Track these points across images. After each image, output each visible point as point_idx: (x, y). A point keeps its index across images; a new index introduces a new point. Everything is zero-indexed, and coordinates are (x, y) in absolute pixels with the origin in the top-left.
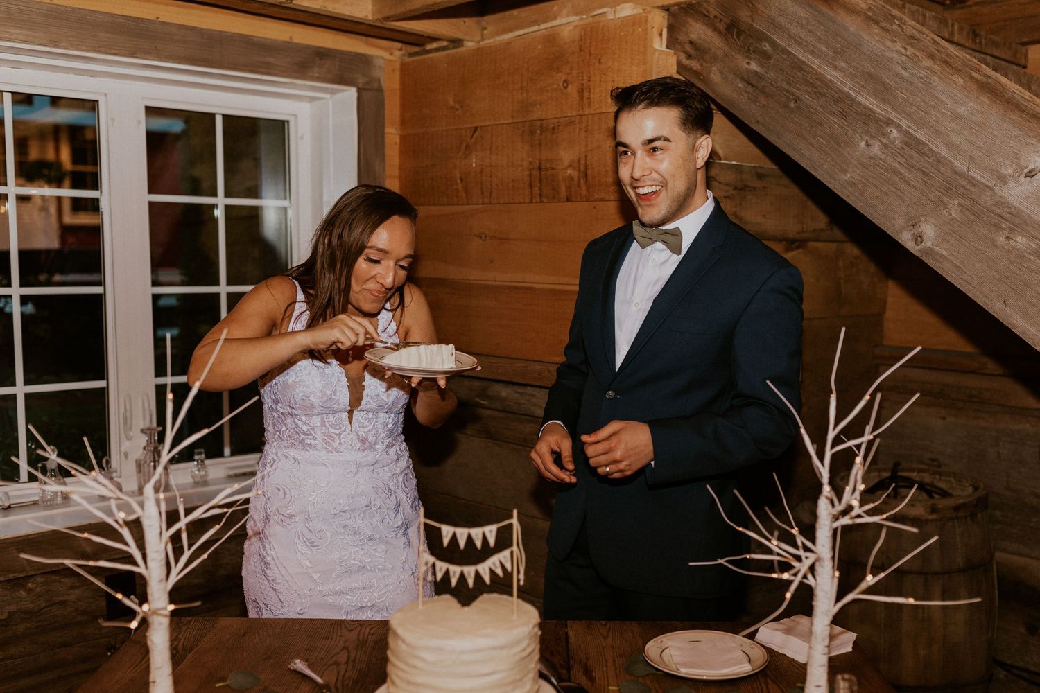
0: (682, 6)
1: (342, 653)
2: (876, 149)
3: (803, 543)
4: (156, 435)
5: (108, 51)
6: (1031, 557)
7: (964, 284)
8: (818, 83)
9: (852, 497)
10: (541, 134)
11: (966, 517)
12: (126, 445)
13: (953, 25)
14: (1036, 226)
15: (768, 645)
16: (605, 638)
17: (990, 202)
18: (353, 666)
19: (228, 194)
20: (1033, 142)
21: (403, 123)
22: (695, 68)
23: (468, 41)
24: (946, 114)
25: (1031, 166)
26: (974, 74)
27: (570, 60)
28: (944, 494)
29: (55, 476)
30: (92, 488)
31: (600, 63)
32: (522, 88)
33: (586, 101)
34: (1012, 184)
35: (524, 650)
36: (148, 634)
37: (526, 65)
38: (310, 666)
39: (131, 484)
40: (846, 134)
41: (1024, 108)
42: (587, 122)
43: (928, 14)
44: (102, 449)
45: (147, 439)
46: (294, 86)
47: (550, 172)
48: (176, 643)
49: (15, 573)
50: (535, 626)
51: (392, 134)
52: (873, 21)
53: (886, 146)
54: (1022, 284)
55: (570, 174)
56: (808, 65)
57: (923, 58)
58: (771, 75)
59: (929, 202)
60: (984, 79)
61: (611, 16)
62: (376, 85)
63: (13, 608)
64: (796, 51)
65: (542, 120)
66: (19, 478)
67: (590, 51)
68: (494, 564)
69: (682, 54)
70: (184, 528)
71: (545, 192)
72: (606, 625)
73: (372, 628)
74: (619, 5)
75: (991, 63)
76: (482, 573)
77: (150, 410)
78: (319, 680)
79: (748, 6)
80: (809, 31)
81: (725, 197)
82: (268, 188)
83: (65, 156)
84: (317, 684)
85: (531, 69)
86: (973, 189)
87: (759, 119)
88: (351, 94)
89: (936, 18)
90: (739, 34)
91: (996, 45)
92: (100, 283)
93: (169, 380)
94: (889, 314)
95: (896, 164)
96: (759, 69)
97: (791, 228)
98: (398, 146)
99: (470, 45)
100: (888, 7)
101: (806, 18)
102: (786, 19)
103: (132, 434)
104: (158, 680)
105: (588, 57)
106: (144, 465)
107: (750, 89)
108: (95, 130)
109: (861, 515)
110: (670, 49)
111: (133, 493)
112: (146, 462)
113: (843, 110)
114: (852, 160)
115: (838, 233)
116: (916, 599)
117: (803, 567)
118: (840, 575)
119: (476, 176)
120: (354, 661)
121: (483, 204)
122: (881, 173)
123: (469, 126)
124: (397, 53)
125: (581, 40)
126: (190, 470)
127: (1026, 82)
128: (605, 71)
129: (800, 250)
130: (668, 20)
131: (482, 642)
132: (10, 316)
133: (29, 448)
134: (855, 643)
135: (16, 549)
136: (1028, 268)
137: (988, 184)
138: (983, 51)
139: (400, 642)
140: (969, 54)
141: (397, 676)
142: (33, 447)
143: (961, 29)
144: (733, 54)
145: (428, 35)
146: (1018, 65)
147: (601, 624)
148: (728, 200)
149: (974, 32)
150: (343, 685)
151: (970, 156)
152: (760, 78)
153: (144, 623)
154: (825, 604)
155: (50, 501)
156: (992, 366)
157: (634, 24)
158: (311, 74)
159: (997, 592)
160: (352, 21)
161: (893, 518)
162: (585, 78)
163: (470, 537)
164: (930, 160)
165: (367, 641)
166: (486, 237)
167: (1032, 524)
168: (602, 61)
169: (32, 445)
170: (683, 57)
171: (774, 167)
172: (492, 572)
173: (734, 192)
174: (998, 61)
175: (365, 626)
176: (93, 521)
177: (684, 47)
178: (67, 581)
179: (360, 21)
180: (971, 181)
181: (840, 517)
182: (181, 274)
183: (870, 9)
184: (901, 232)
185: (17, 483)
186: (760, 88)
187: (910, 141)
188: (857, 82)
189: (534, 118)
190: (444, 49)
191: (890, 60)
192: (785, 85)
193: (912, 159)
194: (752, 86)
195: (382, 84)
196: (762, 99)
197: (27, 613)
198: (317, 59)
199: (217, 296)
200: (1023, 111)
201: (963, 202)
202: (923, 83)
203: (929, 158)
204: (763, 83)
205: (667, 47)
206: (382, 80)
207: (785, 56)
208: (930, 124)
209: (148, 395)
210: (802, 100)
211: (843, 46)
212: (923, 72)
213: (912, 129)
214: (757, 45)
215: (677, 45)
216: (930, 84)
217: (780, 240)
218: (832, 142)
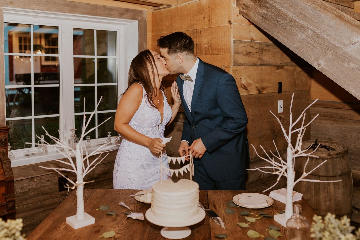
2: (304, 36)
3: (283, 163)
4: (75, 131)
5: (63, 12)
7: (335, 79)
8: (285, 16)
9: (298, 147)
10: (196, 34)
11: (340, 157)
12: (65, 135)
14: (357, 60)
15: (273, 198)
16: (220, 196)
17: (341, 53)
19: (98, 55)
20: (355, 33)
21: (153, 31)
22: (245, 12)
23: (173, 5)
24: (326, 25)
25: (354, 41)
26: (334, 12)
27: (205, 10)
28: (333, 150)
31: (215, 11)
32: (190, 19)
33: (211, 23)
34: (348, 47)
36: (77, 192)
37: (191, 12)
38: (126, 204)
40: (294, 32)
41: (351, 23)
42: (211, 30)
45: (72, 133)
46: (119, 21)
47: (200, 46)
50: (197, 189)
51: (149, 35)
53: (307, 36)
54: (353, 79)
55: (206, 46)
56: (281, 11)
57: (318, 8)
58: (269, 14)
59: (322, 53)
60: (338, 14)
62: (144, 20)
63: (30, 187)
64: (277, 6)
65: (197, 29)
68: (184, 169)
69: (241, 8)
70: (88, 158)
71: (198, 52)
72: (220, 191)
76: (180, 172)
77: (73, 124)
81: (256, 52)
82: (110, 53)
83: (43, 43)
84: (128, 209)
85: (193, 13)
86: (335, 49)
87: (266, 28)
88: (136, 22)
90: (259, 1)
91: (344, 2)
92: (58, 83)
93: (79, 114)
94: (312, 90)
95: (310, 41)
96: (265, 12)
97: (278, 62)
98: (151, 39)
99: (173, 6)
103: (67, 131)
104: (80, 206)
105: (211, 9)
106: (71, 141)
107: (263, 18)
108: (58, 35)
109: (302, 153)
113: (293, 24)
114: (297, 40)
115: (293, 64)
116: (320, 180)
117: (283, 170)
122: (306, 44)
124: (151, 10)
125: (209, 4)
126: (85, 143)
127: (352, 14)
128: (216, 14)
135: (31, 168)
137: (340, 47)
139: (155, 194)
144: (257, 7)
145: (160, 4)
146: (351, 8)
148: (257, 53)
151: (335, 38)
152: (266, 15)
154: (291, 183)
155: (42, 153)
158: (124, 17)
160: (137, 0)
162: (210, 16)
164: (322, 40)
169: (36, 135)
171: (271, 43)
172: (184, 171)
173: (259, 51)
177: (241, 6)
178: (47, 179)
180: (335, 46)
182: (82, 80)
184: (313, 63)
185: (31, 147)
186: (266, 18)
187: (315, 34)
188: (297, 16)
189: (194, 29)
190: (166, 8)
191: (307, 8)
192: (274, 17)
193: (316, 39)
194: (264, 17)
195: (146, 19)
196: (267, 22)
197: (34, 189)
198: (126, 12)
199: (94, 87)
200: (351, 24)
201: (333, 53)
202: (318, 15)
203: (321, 39)
204: (267, 16)
205: (236, 6)
206: (146, 18)
207: (274, 8)
208: (321, 28)
209: (72, 119)
210: (279, 22)
211: (292, 4)
212: (318, 12)
213: (316, 30)
214: (265, 5)
215: (239, 5)
216: (320, 16)
217: (275, 66)
218: (290, 35)
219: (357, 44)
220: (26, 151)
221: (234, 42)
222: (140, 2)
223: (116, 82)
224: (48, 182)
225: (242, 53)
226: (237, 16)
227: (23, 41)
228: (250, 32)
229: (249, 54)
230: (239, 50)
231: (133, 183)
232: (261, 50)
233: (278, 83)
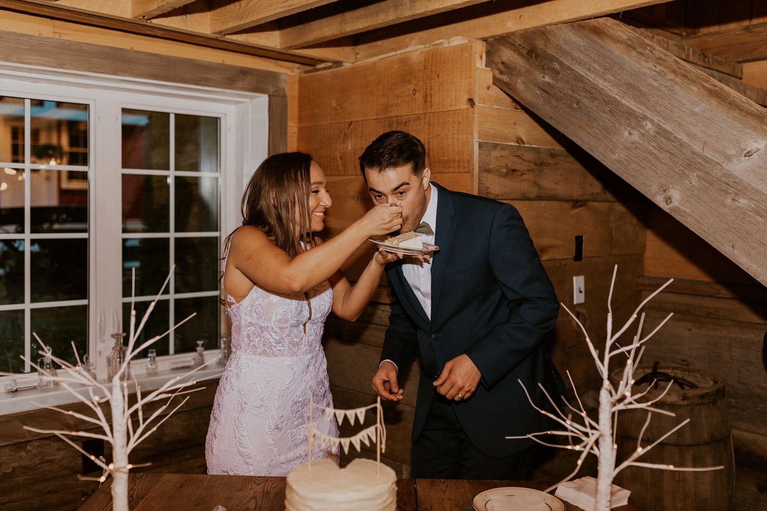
0: (497, 38)
1: (251, 501)
2: (636, 136)
3: (590, 424)
4: (122, 339)
5: (97, 71)
6: (760, 434)
7: (703, 233)
8: (593, 90)
9: (625, 389)
10: (397, 126)
11: (709, 403)
12: (100, 346)
13: (688, 50)
14: (753, 191)
15: (565, 499)
16: (444, 492)
17: (719, 175)
19: (177, 169)
20: (749, 132)
21: (300, 119)
22: (505, 81)
23: (346, 62)
24: (685, 112)
25: (749, 149)
26: (704, 84)
27: (417, 75)
28: (692, 386)
29: (49, 368)
30: (76, 378)
31: (438, 77)
32: (384, 94)
33: (428, 104)
34: (735, 161)
35: (385, 501)
36: (112, 486)
37: (386, 79)
39: (103, 375)
40: (614, 126)
41: (742, 108)
42: (430, 118)
43: (671, 42)
44: (84, 348)
45: (115, 342)
46: (225, 94)
48: (132, 492)
49: (18, 439)
50: (393, 484)
52: (632, 47)
53: (643, 135)
54: (745, 233)
56: (586, 79)
57: (669, 73)
58: (560, 85)
59: (675, 174)
60: (712, 88)
61: (446, 45)
62: (282, 93)
63: (15, 464)
64: (577, 68)
65: (398, 117)
66: (24, 369)
67: (431, 69)
68: (363, 437)
69: (496, 71)
70: (140, 408)
72: (444, 482)
73: (274, 483)
74: (452, 37)
75: (717, 76)
76: (354, 443)
77: (118, 321)
79: (543, 38)
80: (586, 55)
81: (528, 170)
82: (205, 164)
83: (65, 141)
85: (390, 82)
86: (707, 165)
87: (551, 115)
88: (264, 99)
89: (675, 45)
90: (536, 57)
91: (720, 63)
92: (85, 231)
93: (133, 299)
94: (648, 253)
95: (651, 148)
96: (551, 81)
97: (576, 193)
98: (296, 135)
99: (347, 65)
100: (642, 38)
101: (584, 46)
102: (570, 46)
103: (104, 338)
105: (430, 73)
106: (112, 361)
107: (545, 95)
108: (86, 123)
109: (631, 402)
110: (488, 67)
111: (104, 380)
112: (114, 358)
113: (612, 110)
114: (619, 144)
115: (609, 196)
116: (675, 466)
117: (590, 441)
118: (618, 447)
119: (351, 155)
120: (260, 508)
121: (356, 175)
122: (640, 154)
123: (346, 121)
124: (297, 71)
125: (425, 61)
126: (144, 364)
127: (742, 89)
128: (442, 83)
129: (583, 208)
130: (487, 48)
132: (23, 253)
133: (32, 348)
134: (629, 498)
135: (20, 421)
136: (750, 221)
137: (717, 161)
138: (711, 67)
139: (294, 495)
140: (701, 70)
142: (35, 347)
143: (694, 52)
144: (532, 71)
145: (318, 58)
146: (736, 77)
147: (441, 482)
148: (530, 172)
149: (703, 54)
151: (704, 142)
152: (552, 87)
153: (110, 478)
154: (607, 470)
155: (45, 386)
156: (724, 292)
157: (462, 50)
158: (237, 86)
159: (734, 460)
160: (265, 49)
161: (655, 405)
162: (428, 87)
163: (346, 417)
164: (675, 145)
165: (270, 493)
166: (358, 198)
167: (758, 409)
168: (440, 76)
169: (34, 345)
170: (497, 73)
171: (562, 149)
172: (362, 443)
173: (535, 167)
174: (721, 75)
175: (269, 481)
176: (75, 401)
177: (497, 66)
178: (55, 445)
179: (271, 49)
180: (706, 159)
181: (617, 404)
182: (143, 224)
183: (629, 39)
184: (655, 196)
185: (22, 373)
186: (552, 94)
187: (660, 131)
188: (621, 90)
189: (392, 116)
190: (329, 68)
191: (644, 74)
192: (570, 92)
193: (662, 143)
194: (547, 93)
195: (286, 92)
196: (554, 102)
197: (27, 468)
198: (241, 75)
199: (167, 240)
200: (742, 110)
201: (700, 174)
202: (668, 90)
203: (674, 143)
204: (554, 91)
205: (486, 66)
206: (286, 89)
207: (569, 72)
208: (675, 119)
209: (117, 311)
210: (582, 102)
211: (610, 65)
212: (668, 83)
213: (662, 123)
214: (550, 64)
215: (493, 65)
216: (674, 91)
217: (568, 201)
218: (604, 132)
219: (755, 156)
220: (9, 382)
221: (481, 145)
222: (272, 53)
223: (217, 231)
224: (58, 452)
225: (497, 170)
226: (488, 88)
227: (20, 136)
228: (515, 124)
229: (512, 174)
230: (490, 165)
231: (247, 463)
232: (539, 165)
233: (574, 239)
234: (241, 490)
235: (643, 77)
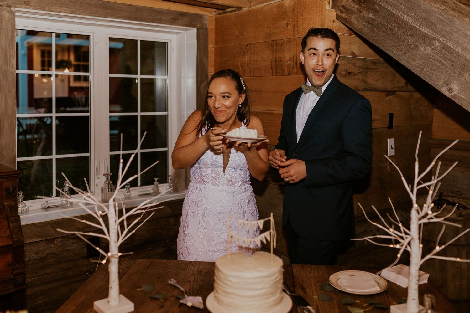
1: (191, 276)
2: (429, 51)
3: (404, 231)
4: (110, 177)
5: (95, 15)
8: (401, 22)
9: (428, 209)
10: (276, 46)
12: (97, 181)
16: (310, 273)
18: (197, 283)
19: (142, 74)
21: (216, 42)
22: (344, 17)
23: (244, 7)
24: (461, 34)
27: (289, 14)
28: (465, 208)
29: (67, 194)
30: (87, 200)
31: (302, 15)
32: (268, 27)
33: (296, 32)
35: (277, 278)
36: (109, 266)
37: (270, 17)
38: (178, 282)
40: (415, 45)
42: (297, 41)
45: (106, 178)
46: (171, 28)
48: (121, 270)
49: (49, 237)
50: (281, 267)
51: (211, 47)
53: (433, 49)
55: (289, 63)
56: (396, 15)
57: (449, 10)
58: (379, 19)
59: (455, 74)
62: (205, 27)
63: (48, 252)
64: (391, 9)
65: (277, 40)
66: (52, 195)
67: (298, 11)
68: (262, 238)
69: (338, 11)
70: (125, 219)
71: (278, 71)
73: (204, 265)
76: (256, 241)
77: (107, 166)
78: (182, 289)
81: (359, 72)
82: (158, 71)
83: (72, 58)
84: (181, 291)
85: (272, 19)
87: (374, 38)
88: (194, 30)
90: (364, 2)
92: (88, 111)
93: (121, 152)
94: (435, 124)
95: (438, 57)
96: (373, 17)
97: (389, 86)
98: (214, 53)
99: (245, 9)
103: (99, 176)
104: (113, 287)
105: (297, 13)
106: (104, 190)
107: (370, 26)
108: (88, 47)
110: (333, 9)
112: (105, 188)
113: (413, 34)
114: (418, 56)
115: (410, 88)
117: (405, 242)
119: (248, 65)
120: (197, 280)
122: (431, 61)
123: (245, 43)
124: (214, 13)
125: (294, 6)
126: (123, 192)
128: (304, 19)
129: (393, 96)
131: (258, 274)
132: (51, 125)
133: (56, 182)
134: (429, 279)
135: (54, 226)
139: (220, 273)
141: (219, 288)
142: (58, 181)
144: (361, 10)
145: (227, 5)
148: (360, 74)
150: (192, 291)
152: (374, 20)
153: (108, 261)
154: (416, 260)
155: (65, 205)
158: (178, 23)
160: (195, 1)
162: (296, 22)
165: (202, 271)
166: (252, 91)
170: (339, 12)
171: (382, 59)
172: (261, 242)
173: (363, 70)
175: (201, 264)
177: (339, 8)
178: (71, 240)
181: (422, 219)
182: (120, 107)
184: (442, 88)
185: (51, 197)
186: (374, 25)
187: (445, 47)
188: (419, 22)
189: (273, 40)
190: (234, 11)
192: (385, 23)
193: (446, 55)
194: (371, 24)
195: (208, 26)
196: (375, 30)
197: (54, 254)
198: (180, 17)
199: (136, 117)
202: (449, 21)
203: (454, 54)
204: (376, 23)
206: (207, 25)
207: (385, 11)
208: (454, 39)
209: (107, 160)
210: (393, 30)
211: (412, 6)
212: (450, 17)
213: (446, 42)
214: (373, 7)
215: (336, 7)
216: (454, 22)
217: (384, 92)
218: (408, 48)
220: (43, 202)
222: (199, 3)
223: (166, 111)
224: (72, 245)
225: (339, 73)
226: (334, 22)
227: (46, 55)
228: (350, 44)
229: (349, 75)
232: (366, 69)
233: (388, 115)
234: (185, 269)
235: (433, 13)
